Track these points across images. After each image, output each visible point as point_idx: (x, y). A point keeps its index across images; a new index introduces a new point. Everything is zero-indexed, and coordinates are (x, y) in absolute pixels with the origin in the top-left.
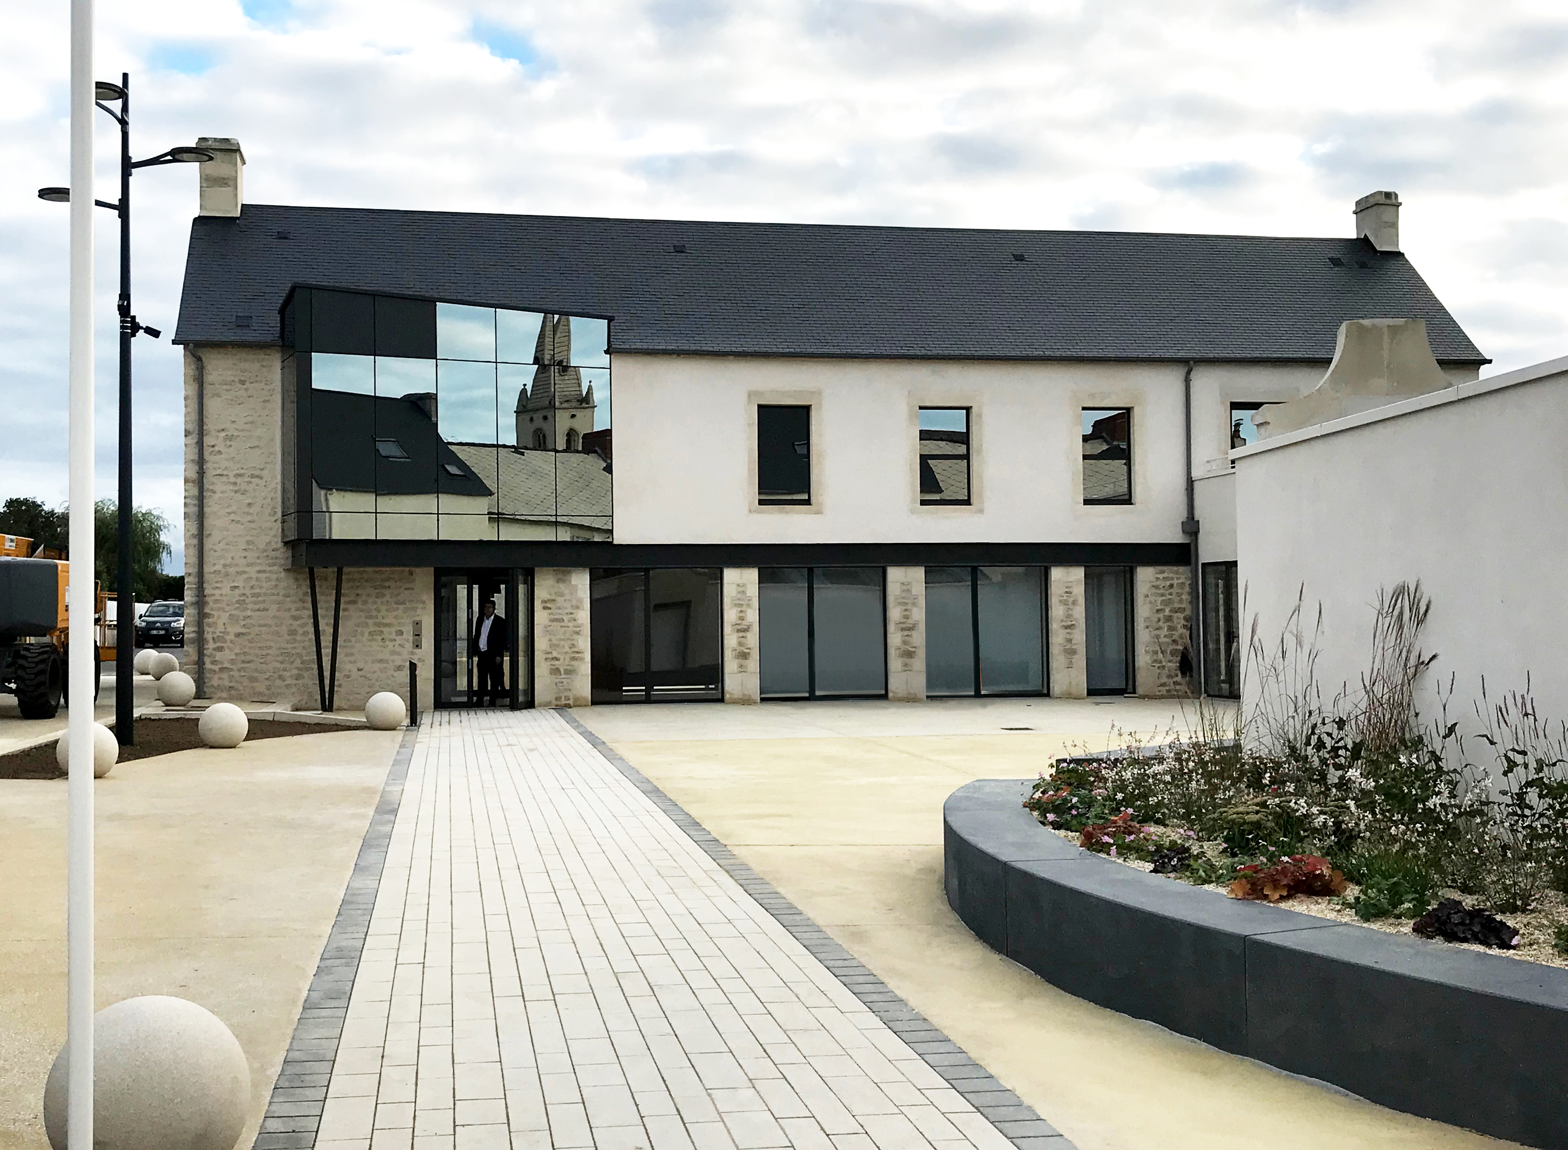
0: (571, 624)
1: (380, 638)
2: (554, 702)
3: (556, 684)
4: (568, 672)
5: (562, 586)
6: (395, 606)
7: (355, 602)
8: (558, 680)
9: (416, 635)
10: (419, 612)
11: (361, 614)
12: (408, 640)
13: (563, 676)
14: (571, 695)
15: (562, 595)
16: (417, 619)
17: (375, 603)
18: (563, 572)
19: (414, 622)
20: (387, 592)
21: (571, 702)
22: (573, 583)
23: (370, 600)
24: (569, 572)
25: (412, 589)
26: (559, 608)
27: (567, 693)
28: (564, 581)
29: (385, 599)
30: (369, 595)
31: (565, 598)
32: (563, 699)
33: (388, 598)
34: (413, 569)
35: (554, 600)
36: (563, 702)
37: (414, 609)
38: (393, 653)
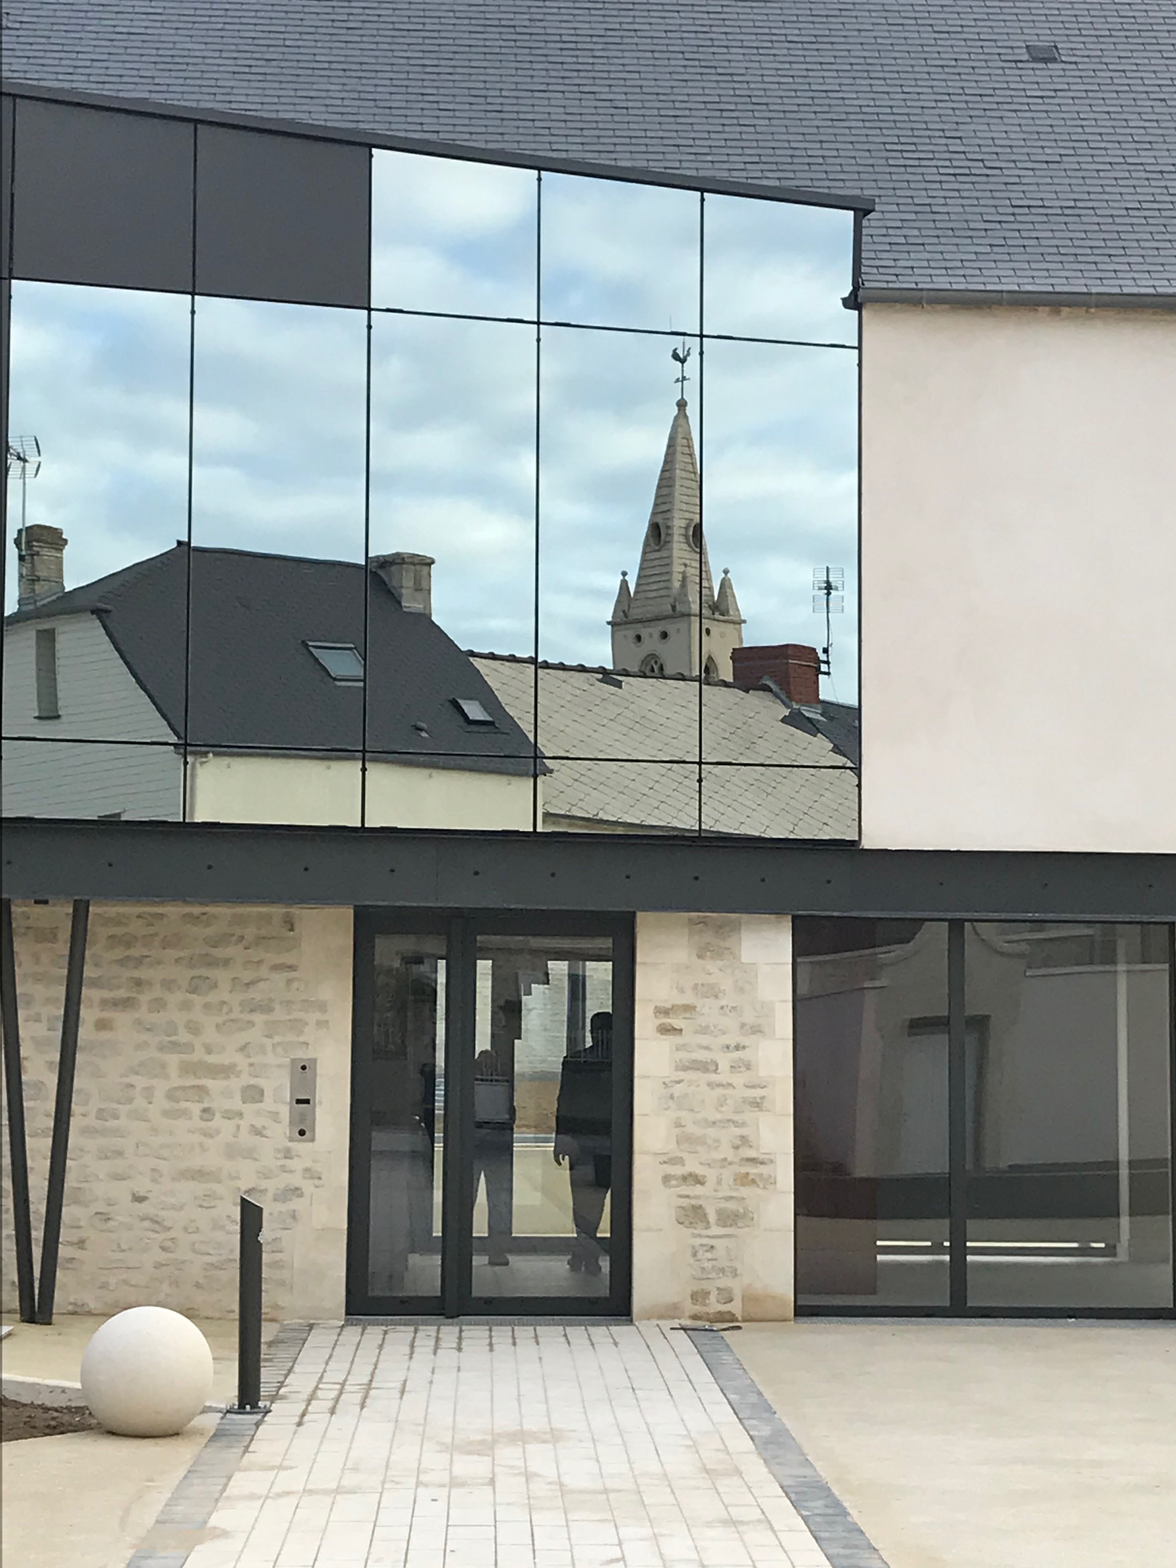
0: (738, 1079)
1: (195, 1109)
2: (690, 1308)
3: (695, 1255)
4: (729, 1219)
5: (712, 966)
6: (246, 1017)
7: (127, 1004)
8: (699, 1241)
9: (299, 1102)
10: (309, 1033)
11: (145, 1037)
12: (275, 1116)
13: (715, 1230)
14: (736, 1287)
15: (713, 992)
16: (302, 1055)
17: (186, 1006)
18: (720, 929)
19: (293, 1061)
20: (221, 975)
21: (736, 1308)
22: (744, 959)
23: (174, 998)
24: (736, 928)
25: (291, 968)
26: (704, 1030)
27: (725, 1282)
28: (718, 954)
29: (212, 997)
30: (168, 985)
31: (723, 1003)
32: (713, 1298)
33: (223, 993)
34: (295, 910)
35: (689, 1008)
36: (714, 1306)
37: (297, 1026)
38: (232, 1152)
